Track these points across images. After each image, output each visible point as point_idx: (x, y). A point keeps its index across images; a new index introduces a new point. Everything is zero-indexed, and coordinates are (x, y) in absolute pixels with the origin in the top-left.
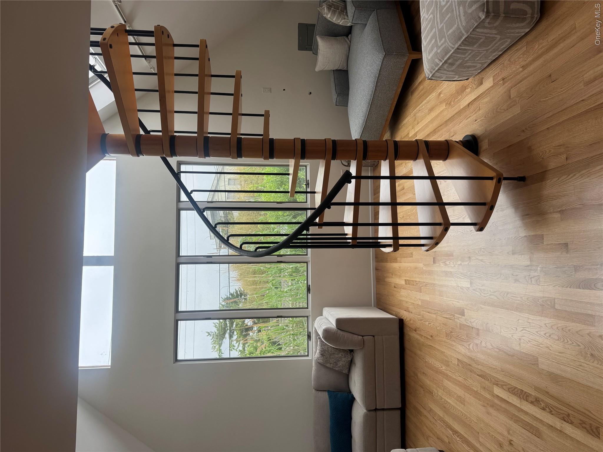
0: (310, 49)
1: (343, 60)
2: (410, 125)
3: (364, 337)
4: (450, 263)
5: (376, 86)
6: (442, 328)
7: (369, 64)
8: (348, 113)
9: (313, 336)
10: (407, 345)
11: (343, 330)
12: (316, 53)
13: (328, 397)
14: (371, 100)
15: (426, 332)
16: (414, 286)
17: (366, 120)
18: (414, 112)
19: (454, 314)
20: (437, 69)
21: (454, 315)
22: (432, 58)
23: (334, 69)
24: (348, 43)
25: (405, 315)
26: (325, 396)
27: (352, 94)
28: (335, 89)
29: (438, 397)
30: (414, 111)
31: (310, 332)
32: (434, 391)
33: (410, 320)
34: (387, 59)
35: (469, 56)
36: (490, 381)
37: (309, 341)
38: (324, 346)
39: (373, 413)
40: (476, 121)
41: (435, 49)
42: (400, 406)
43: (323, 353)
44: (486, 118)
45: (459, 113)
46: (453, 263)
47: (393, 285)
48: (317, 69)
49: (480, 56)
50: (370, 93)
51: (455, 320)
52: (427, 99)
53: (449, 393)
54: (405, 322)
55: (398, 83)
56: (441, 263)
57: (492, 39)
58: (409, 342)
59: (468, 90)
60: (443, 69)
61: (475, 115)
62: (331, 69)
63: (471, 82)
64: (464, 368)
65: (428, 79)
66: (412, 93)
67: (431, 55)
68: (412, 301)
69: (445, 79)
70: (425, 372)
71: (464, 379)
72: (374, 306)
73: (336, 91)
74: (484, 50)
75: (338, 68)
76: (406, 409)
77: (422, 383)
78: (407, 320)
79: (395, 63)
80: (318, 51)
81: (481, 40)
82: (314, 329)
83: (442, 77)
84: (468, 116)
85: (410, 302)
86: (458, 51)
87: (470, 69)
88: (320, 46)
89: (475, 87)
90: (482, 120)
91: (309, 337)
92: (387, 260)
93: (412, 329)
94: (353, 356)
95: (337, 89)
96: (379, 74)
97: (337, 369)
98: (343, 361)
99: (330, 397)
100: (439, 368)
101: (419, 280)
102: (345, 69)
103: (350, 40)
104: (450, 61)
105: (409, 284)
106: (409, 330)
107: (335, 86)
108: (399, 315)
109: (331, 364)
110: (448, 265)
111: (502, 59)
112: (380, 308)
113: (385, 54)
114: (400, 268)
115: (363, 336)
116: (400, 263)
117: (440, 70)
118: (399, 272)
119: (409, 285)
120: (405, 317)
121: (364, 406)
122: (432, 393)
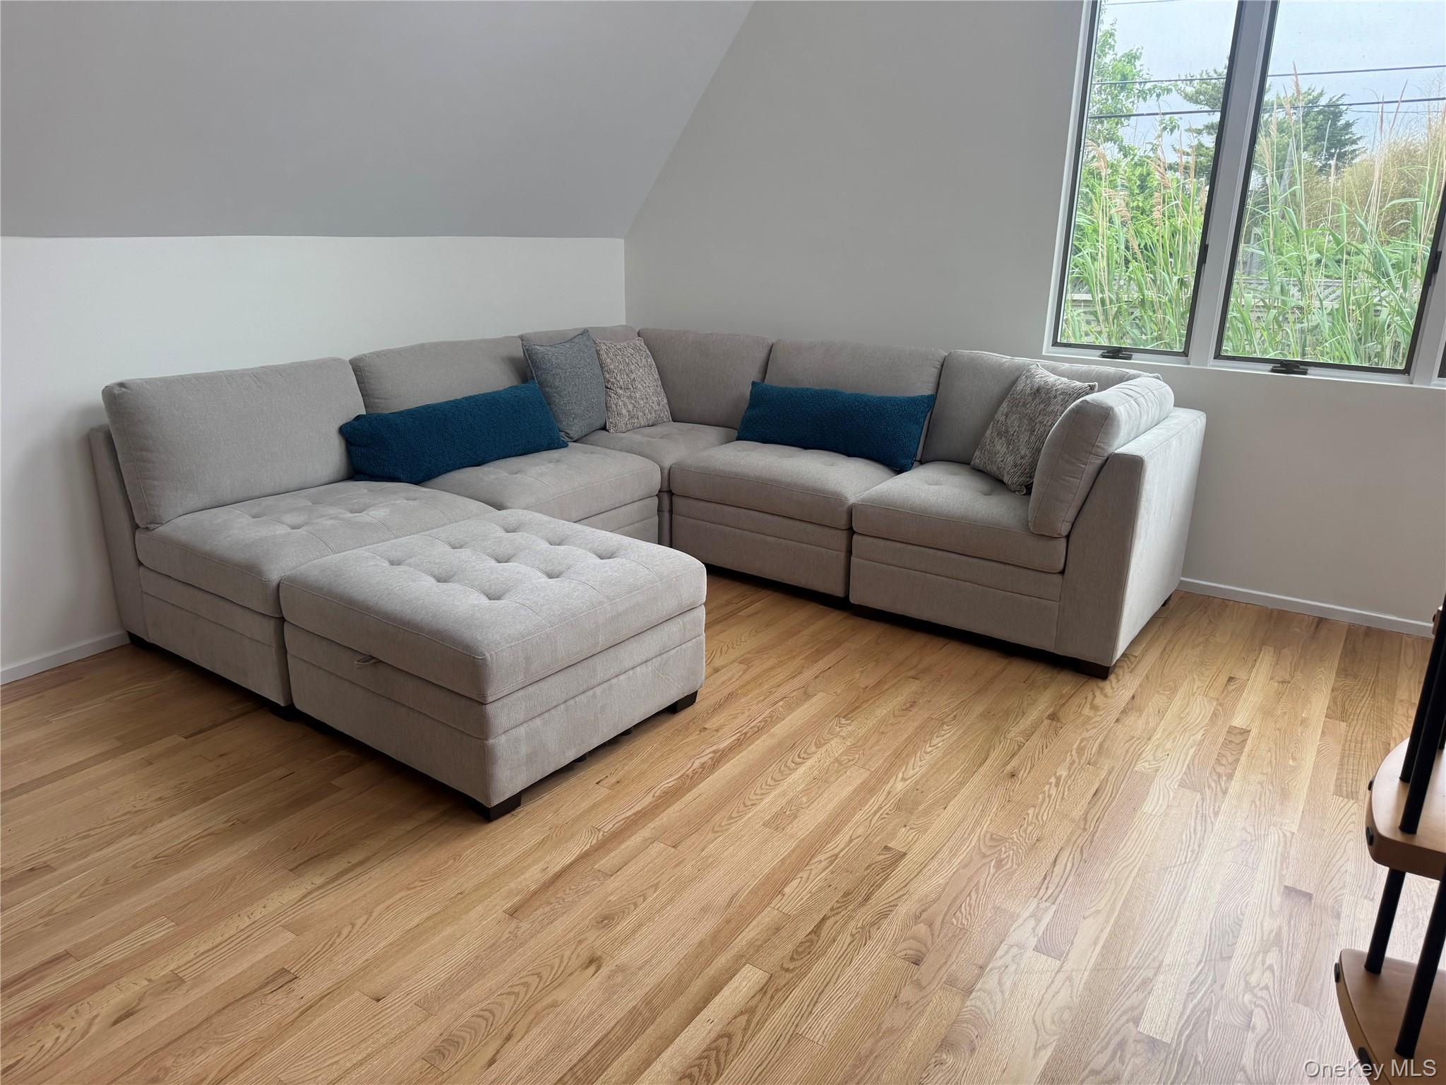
3: (1063, 541)
4: (1268, 974)
6: (1025, 831)
9: (1110, 368)
10: (1018, 670)
11: (1099, 472)
13: (917, 394)
15: (1033, 756)
16: (1212, 762)
19: (1057, 902)
21: (1053, 903)
25: (1119, 690)
26: (923, 387)
29: (828, 733)
31: (1129, 358)
32: (850, 725)
33: (1094, 708)
36: (787, 967)
37: (1100, 352)
38: (1063, 400)
39: (843, 522)
42: (854, 599)
43: (1042, 394)
46: (1266, 987)
47: (1241, 675)
51: (1036, 900)
53: (821, 781)
54: (1095, 685)
56: (1280, 928)
58: (1024, 682)
64: (867, 869)
68: (1158, 736)
70: (915, 710)
71: (836, 856)
72: (1182, 582)
76: (845, 614)
77: (888, 689)
78: (1098, 693)
82: (1132, 372)
85: (1158, 725)
91: (1114, 353)
92: (1346, 676)
93: (1064, 704)
94: (1014, 492)
97: (988, 432)
98: (1004, 457)
99: (914, 401)
100: (904, 769)
101: (1231, 791)
105: (1224, 745)
106: (1064, 692)
108: (1126, 666)
109: (1007, 416)
110: (1260, 958)
112: (1171, 603)
114: (1304, 722)
115: (1068, 537)
116: (1320, 731)
118: (1285, 713)
119: (1221, 740)
120: (1112, 688)
121: (863, 500)
122: (846, 716)
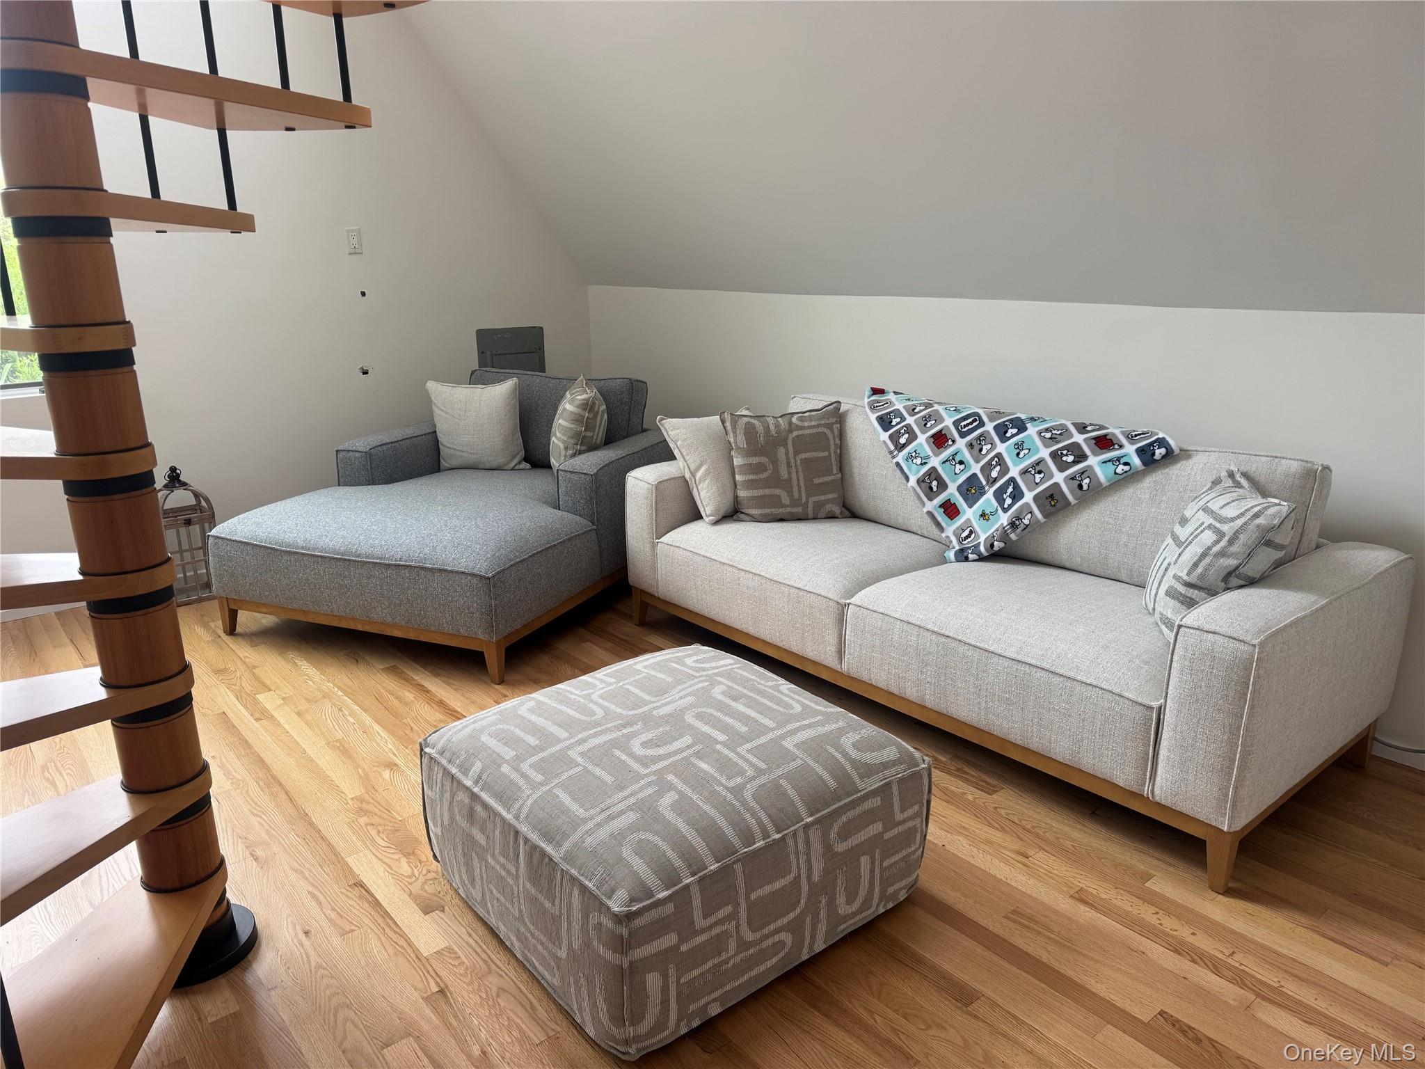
0: (482, 363)
1: (465, 454)
2: (295, 688)
5: (399, 565)
7: (458, 535)
8: (317, 492)
12: (475, 378)
14: (357, 557)
17: (298, 553)
18: (336, 689)
20: (454, 770)
22: (484, 747)
23: (440, 435)
24: (508, 463)
27: (374, 495)
28: (384, 442)
30: (339, 688)
34: (477, 584)
35: (498, 867)
40: (306, 933)
41: (509, 754)
44: (316, 972)
45: (336, 860)
48: (432, 386)
49: (503, 899)
50: (378, 552)
52: (376, 727)
55: (416, 627)
57: (554, 934)
59: (405, 867)
60: (454, 790)
61: (325, 923)
62: (438, 425)
63: (429, 868)
65: (421, 744)
66: (393, 670)
67: (492, 743)
69: (428, 795)
73: (377, 446)
74: (521, 911)
75: (442, 445)
79: (469, 609)
80: (479, 386)
81: (547, 905)
83: (431, 788)
84: (321, 897)
86: (509, 834)
87: (463, 869)
88: (493, 388)
89: (415, 888)
90: (308, 956)
95: (384, 447)
96: (432, 569)
102: (444, 464)
103: (517, 467)
104: (479, 808)
107: (392, 443)
111: (504, 958)
113: (488, 578)
117: (449, 779)
